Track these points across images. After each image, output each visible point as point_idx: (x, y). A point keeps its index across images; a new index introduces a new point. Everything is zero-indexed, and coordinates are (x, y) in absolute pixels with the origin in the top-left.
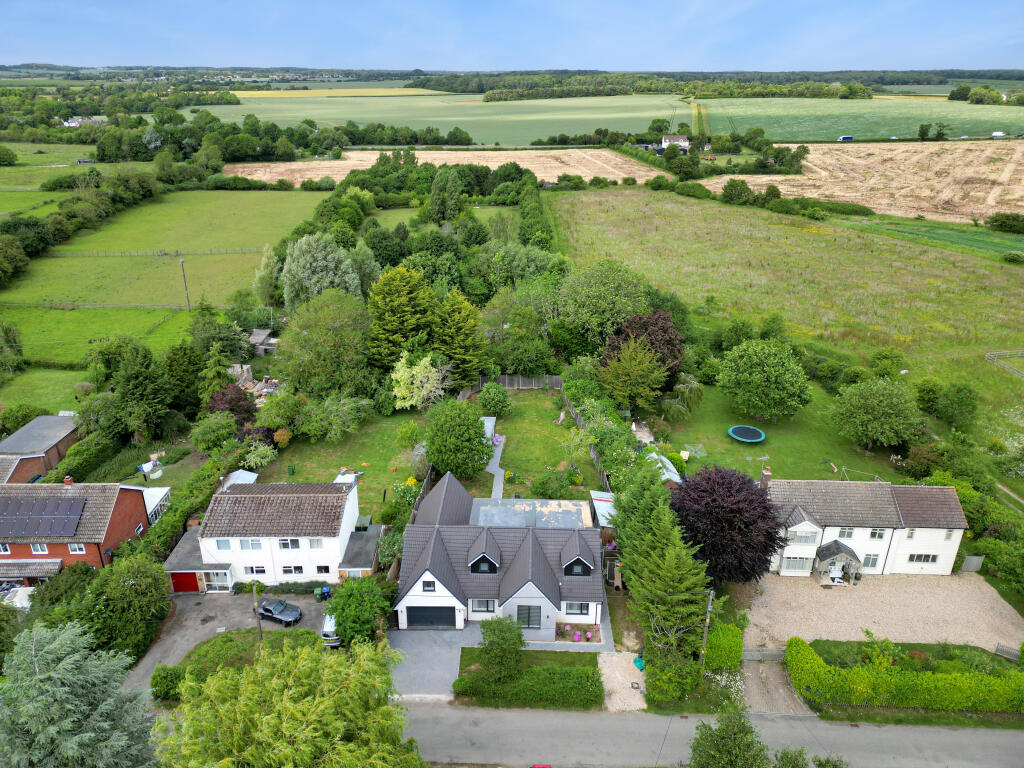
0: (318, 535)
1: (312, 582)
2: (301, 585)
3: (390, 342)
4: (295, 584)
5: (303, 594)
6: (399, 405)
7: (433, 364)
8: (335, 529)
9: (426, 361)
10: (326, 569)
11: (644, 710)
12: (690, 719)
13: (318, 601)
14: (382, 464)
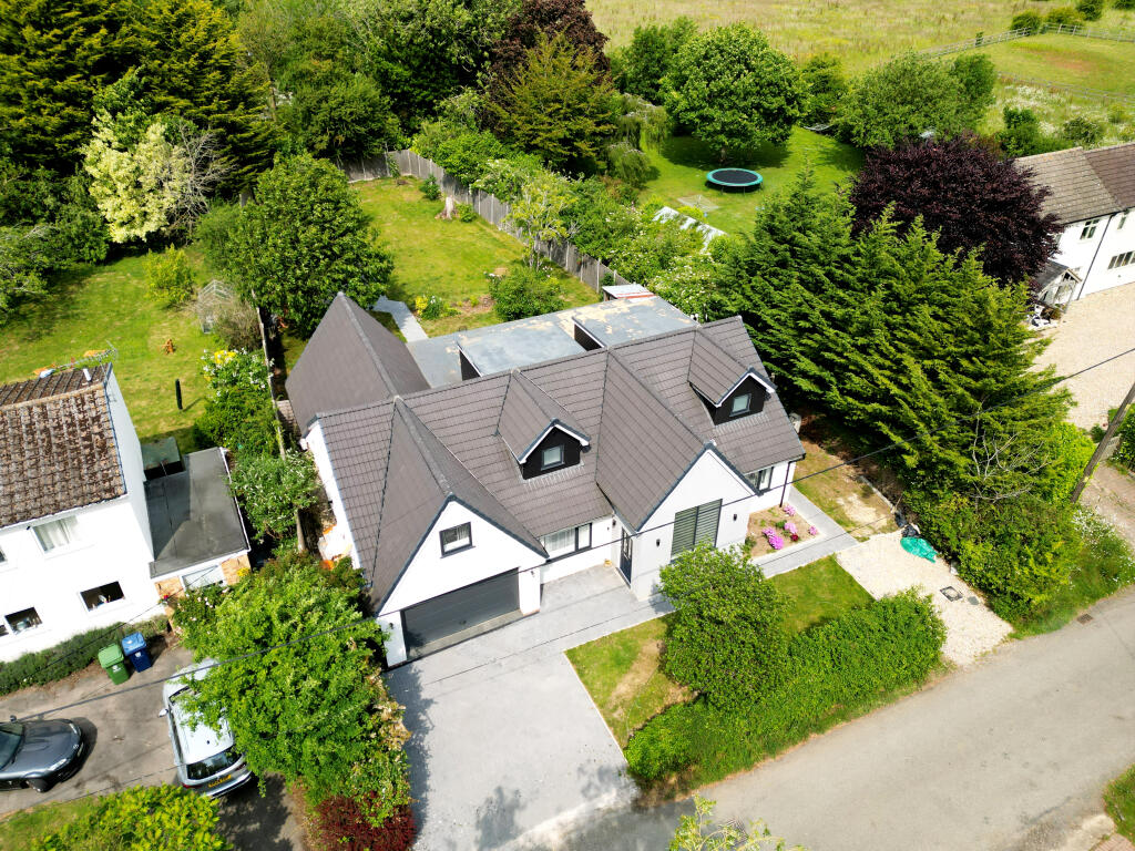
0: (58, 508)
1: (78, 639)
2: (48, 655)
3: (56, 97)
4: (28, 659)
5: (61, 676)
6: (119, 235)
7: (171, 137)
8: (107, 479)
9: (156, 131)
10: (113, 591)
11: (1012, 636)
12: (1097, 616)
13: (118, 680)
14: (136, 344)
